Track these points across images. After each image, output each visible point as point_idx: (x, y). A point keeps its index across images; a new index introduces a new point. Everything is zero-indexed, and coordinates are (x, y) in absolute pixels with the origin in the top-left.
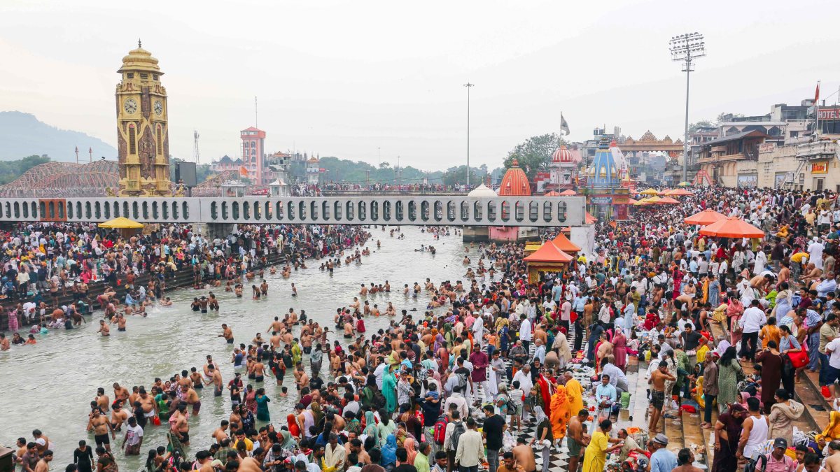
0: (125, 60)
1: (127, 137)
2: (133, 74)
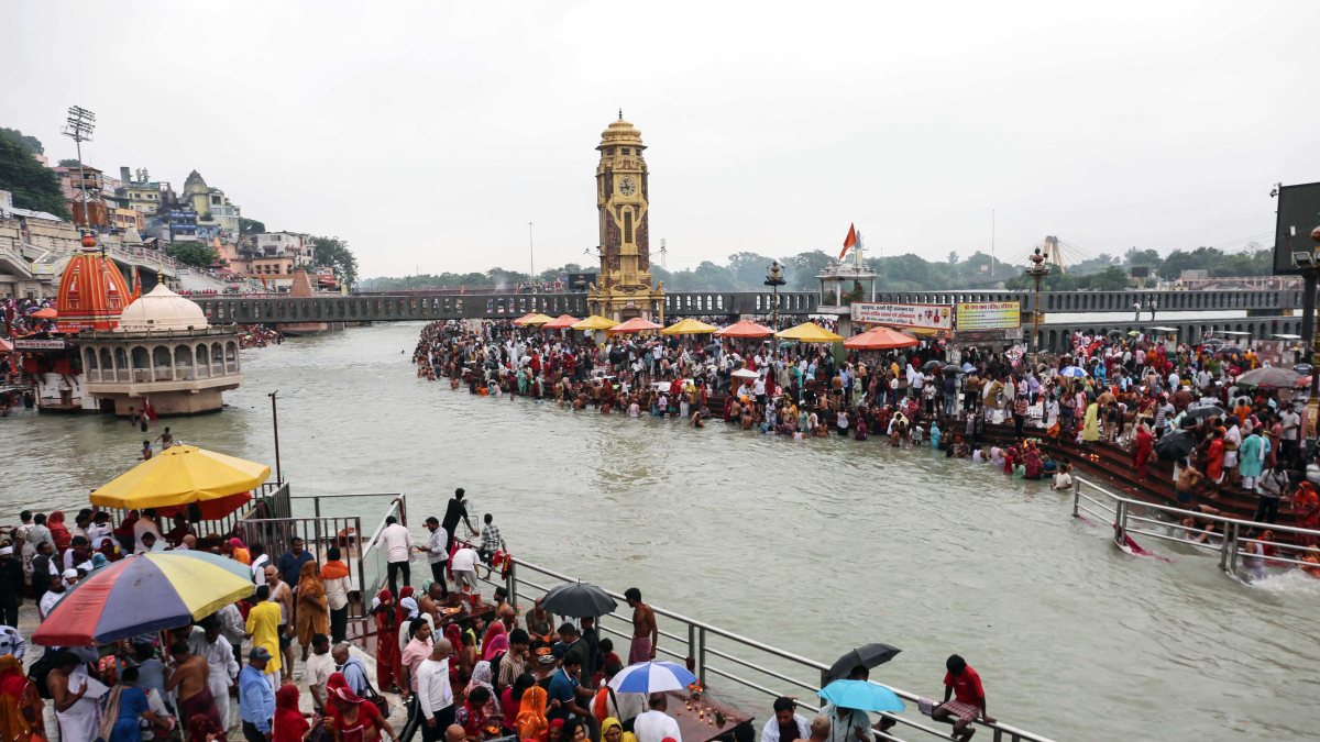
0: (604, 135)
1: (621, 224)
2: (628, 150)
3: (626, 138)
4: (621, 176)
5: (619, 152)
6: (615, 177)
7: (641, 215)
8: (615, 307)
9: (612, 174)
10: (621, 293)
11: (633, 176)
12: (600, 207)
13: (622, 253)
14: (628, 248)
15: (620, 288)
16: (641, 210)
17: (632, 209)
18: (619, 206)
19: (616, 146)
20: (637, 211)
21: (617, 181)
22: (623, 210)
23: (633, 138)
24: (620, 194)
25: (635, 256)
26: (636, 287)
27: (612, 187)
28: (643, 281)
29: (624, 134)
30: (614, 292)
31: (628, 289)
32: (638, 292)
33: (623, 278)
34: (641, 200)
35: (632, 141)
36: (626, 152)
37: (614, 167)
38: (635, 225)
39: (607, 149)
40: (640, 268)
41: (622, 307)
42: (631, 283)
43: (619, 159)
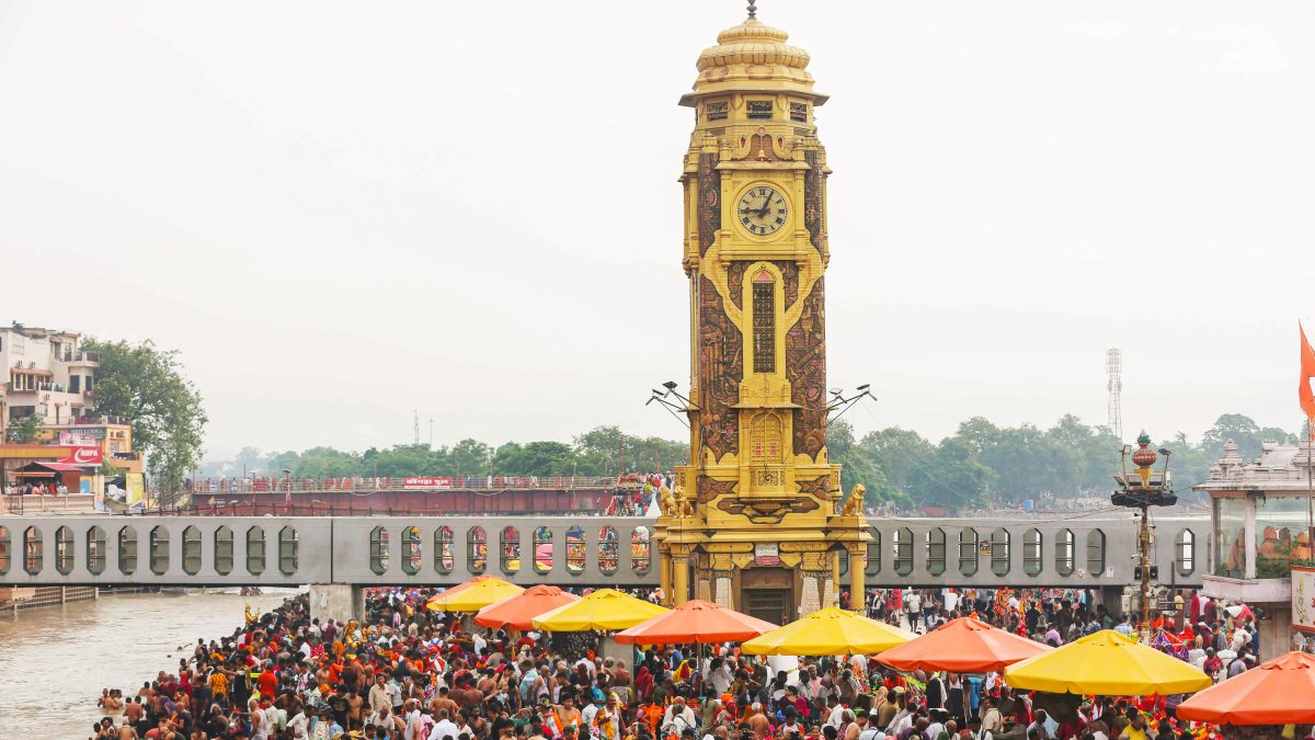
3: (760, 71)
4: (745, 180)
5: (739, 112)
6: (726, 183)
7: (804, 290)
8: (720, 562)
9: (718, 173)
10: (740, 521)
11: (780, 180)
12: (690, 268)
13: (744, 403)
14: (763, 389)
15: (738, 506)
16: (802, 276)
17: (777, 274)
18: (736, 267)
19: (731, 94)
20: (791, 280)
21: (732, 196)
22: (749, 277)
23: (785, 71)
24: (743, 231)
25: (780, 410)
26: (786, 503)
27: (717, 211)
28: (804, 485)
29: (754, 61)
30: (717, 518)
31: (763, 509)
32: (792, 519)
33: (745, 477)
34: (802, 247)
35: (786, 80)
36: (760, 110)
37: (726, 155)
38: (784, 321)
39: (710, 104)
40: (799, 447)
41: (743, 562)
42: (766, 491)
43: (739, 133)
